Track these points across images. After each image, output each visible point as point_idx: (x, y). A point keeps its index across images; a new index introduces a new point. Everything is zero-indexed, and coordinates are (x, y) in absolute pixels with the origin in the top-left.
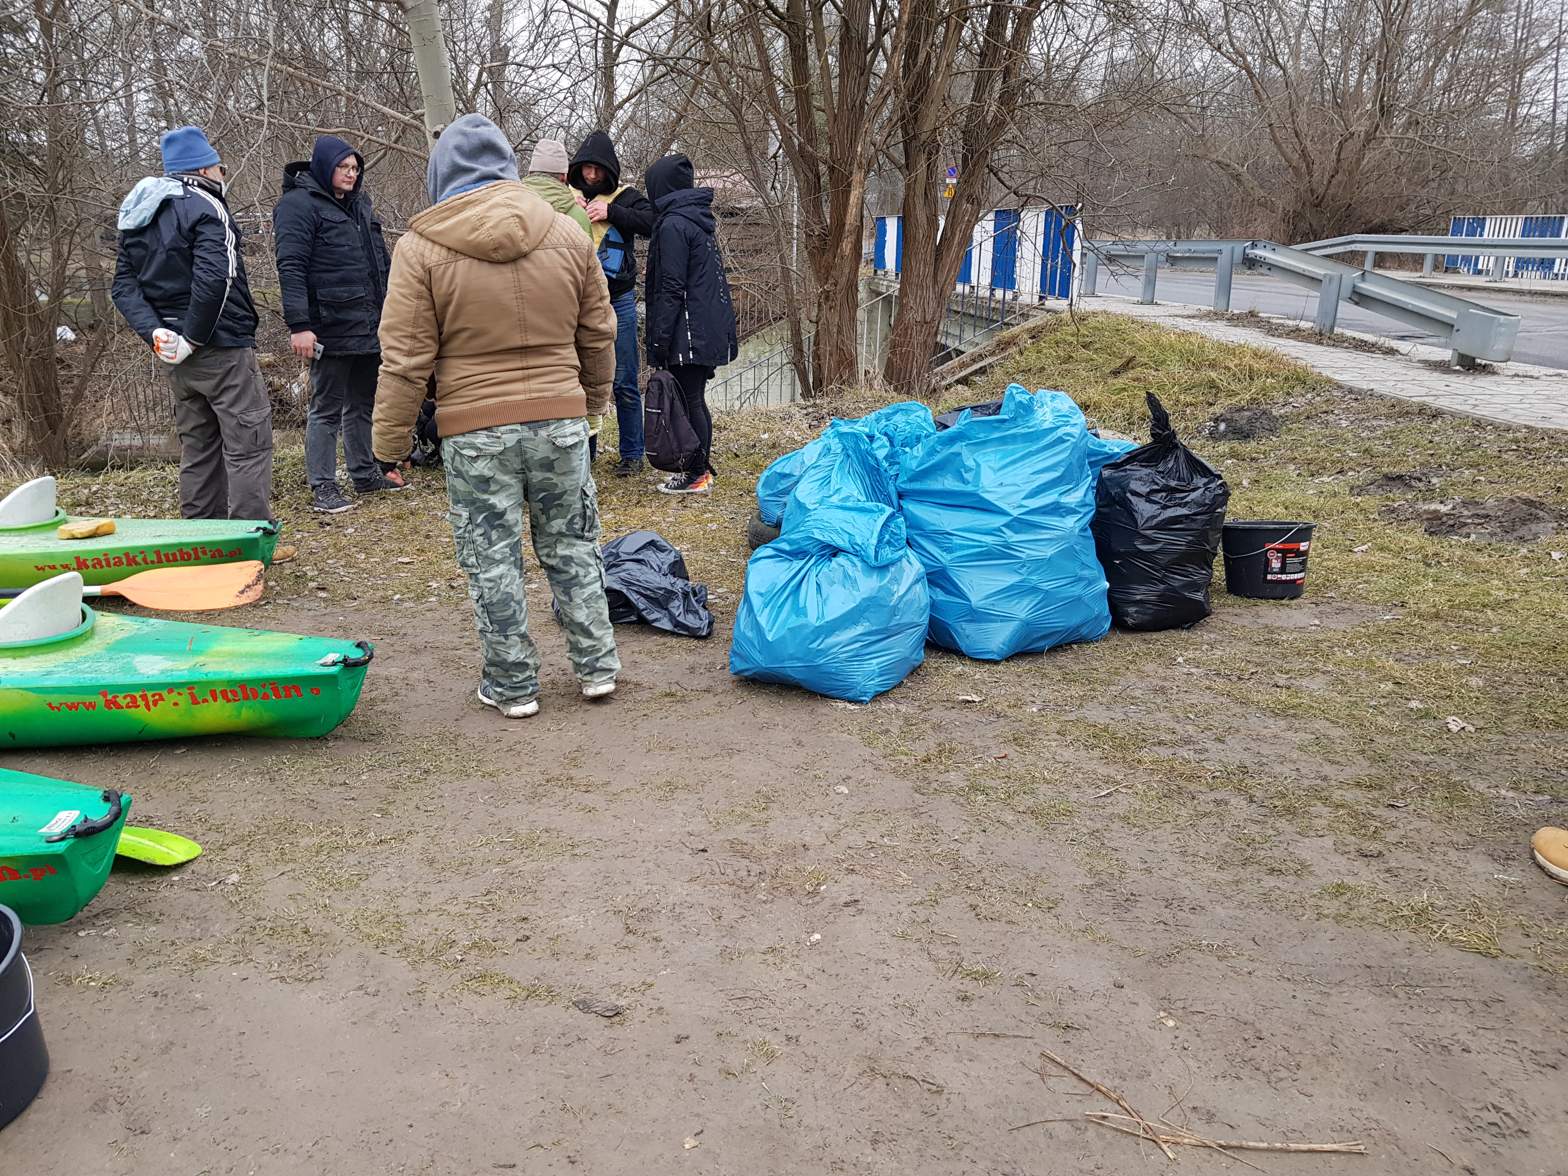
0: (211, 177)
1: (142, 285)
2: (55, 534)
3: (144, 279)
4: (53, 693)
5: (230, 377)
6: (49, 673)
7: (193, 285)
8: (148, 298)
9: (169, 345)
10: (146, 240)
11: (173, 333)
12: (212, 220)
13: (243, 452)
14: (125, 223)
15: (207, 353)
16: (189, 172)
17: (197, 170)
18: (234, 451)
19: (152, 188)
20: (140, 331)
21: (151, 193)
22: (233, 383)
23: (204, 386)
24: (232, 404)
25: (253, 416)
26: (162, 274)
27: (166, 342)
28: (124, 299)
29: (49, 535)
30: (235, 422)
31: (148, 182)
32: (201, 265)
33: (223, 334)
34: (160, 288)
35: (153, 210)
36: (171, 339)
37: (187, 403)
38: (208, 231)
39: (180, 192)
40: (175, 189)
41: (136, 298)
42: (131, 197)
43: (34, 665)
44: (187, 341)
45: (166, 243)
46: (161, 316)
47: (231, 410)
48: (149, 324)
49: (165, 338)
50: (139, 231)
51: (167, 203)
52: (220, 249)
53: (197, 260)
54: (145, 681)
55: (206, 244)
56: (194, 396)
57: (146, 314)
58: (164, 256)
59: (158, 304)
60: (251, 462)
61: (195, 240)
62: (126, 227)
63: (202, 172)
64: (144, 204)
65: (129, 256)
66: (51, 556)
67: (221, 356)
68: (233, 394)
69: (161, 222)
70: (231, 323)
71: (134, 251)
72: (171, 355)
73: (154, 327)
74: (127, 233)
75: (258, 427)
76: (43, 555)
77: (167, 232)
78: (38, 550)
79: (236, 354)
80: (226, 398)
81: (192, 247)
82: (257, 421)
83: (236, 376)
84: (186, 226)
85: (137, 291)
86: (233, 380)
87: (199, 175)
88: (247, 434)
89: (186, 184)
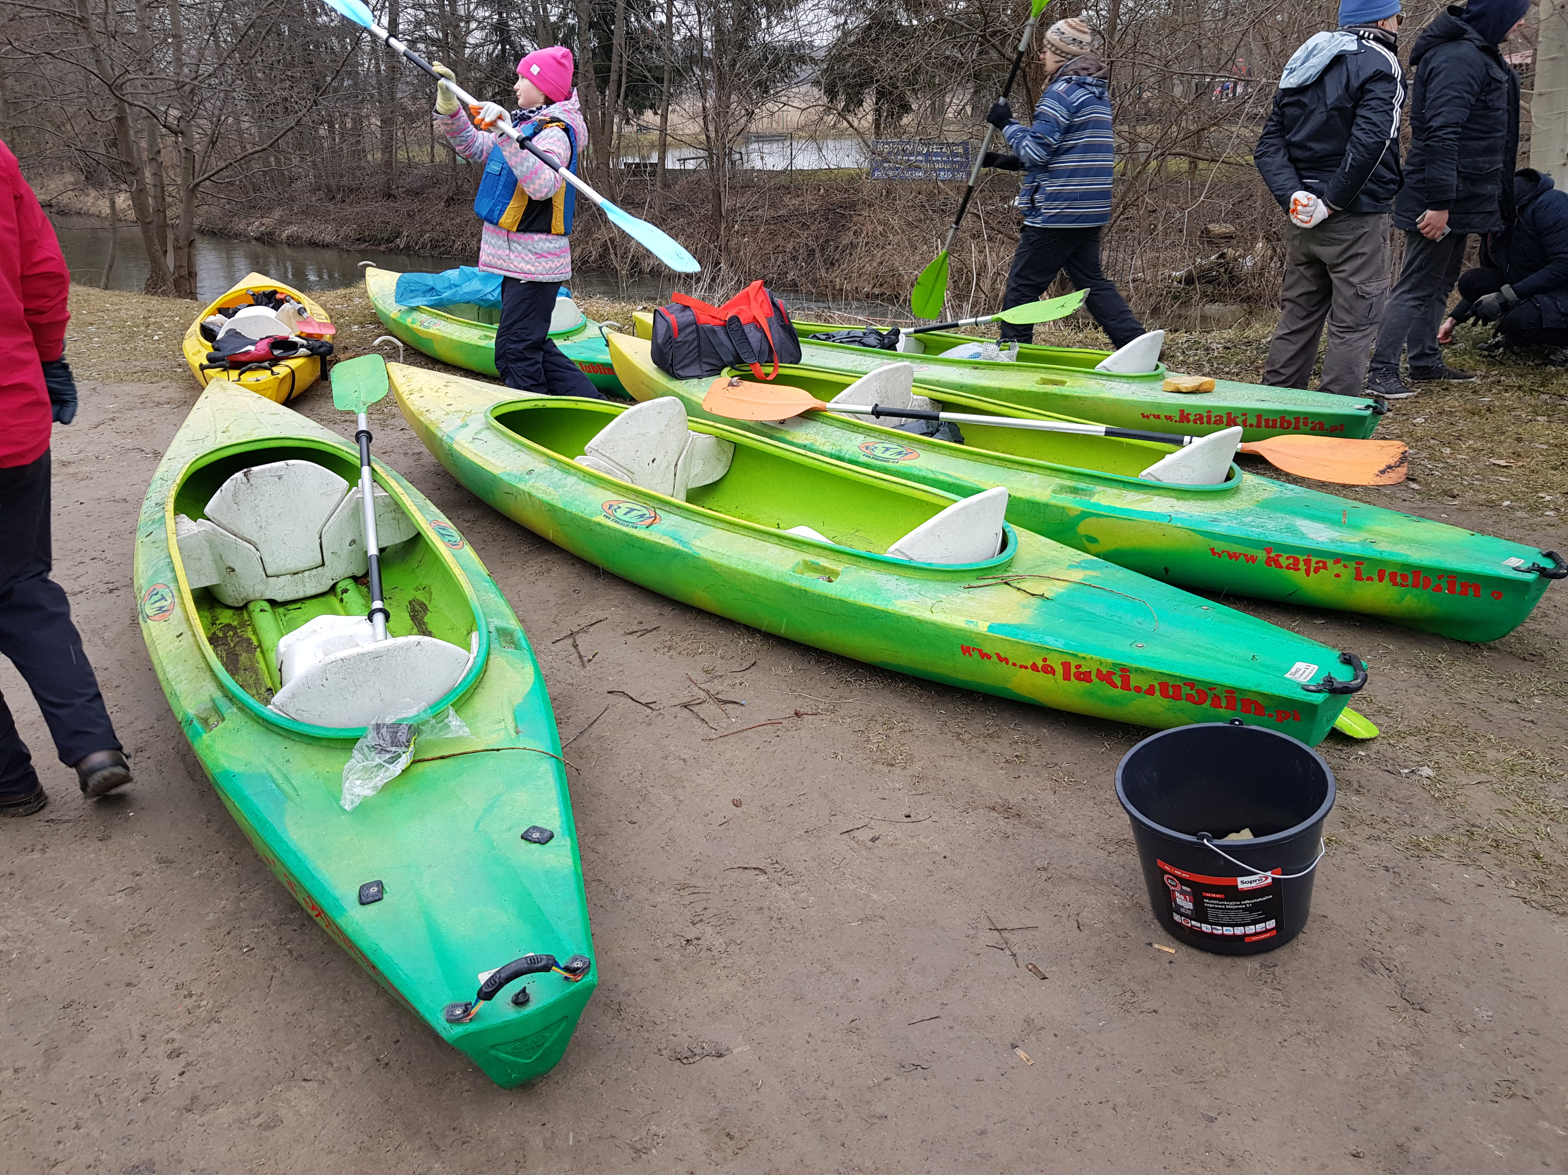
0: (1387, 28)
1: (1289, 145)
2: (1159, 385)
3: (1294, 139)
4: (1219, 539)
5: (1359, 244)
6: (1215, 520)
7: (1348, 147)
8: (1293, 160)
9: (1308, 209)
10: (1305, 99)
11: (1314, 197)
12: (1385, 77)
13: (1351, 324)
14: (1287, 82)
15: (1342, 218)
16: (1366, 24)
17: (1377, 21)
18: (1344, 321)
19: (1325, 44)
20: (1278, 193)
21: (1323, 49)
22: (1361, 251)
23: (1326, 253)
24: (1353, 274)
25: (1372, 288)
26: (1316, 135)
27: (1305, 206)
28: (1268, 159)
29: (1154, 385)
30: (1353, 291)
31: (1321, 38)
32: (1363, 126)
33: (1365, 199)
34: (1310, 149)
35: (1320, 68)
36: (1311, 203)
37: (1301, 268)
38: (1379, 89)
39: (1354, 47)
40: (1349, 43)
41: (1280, 159)
42: (1300, 53)
43: (1198, 509)
44: (1327, 205)
45: (1328, 102)
46: (1301, 177)
47: (1352, 279)
48: (1289, 186)
49: (1305, 202)
50: (1301, 90)
51: (1339, 59)
52: (1386, 108)
53: (1360, 120)
54: (1313, 546)
55: (1373, 103)
56: (1313, 261)
57: (1287, 176)
58: (1324, 117)
59: (1301, 165)
60: (1357, 335)
61: (1361, 99)
62: (1288, 86)
63: (1380, 23)
64: (1313, 61)
65: (1283, 115)
66: (1159, 406)
67: (1355, 222)
68: (1358, 262)
69: (1328, 79)
70: (1375, 187)
71: (1289, 111)
72: (1306, 219)
73: (1294, 189)
74: (1287, 92)
75: (1375, 299)
76: (1151, 404)
77: (1333, 91)
78: (1148, 399)
79: (1372, 220)
80: (1348, 267)
81: (1355, 107)
82: (1377, 292)
83: (1365, 242)
84: (1355, 84)
85: (1282, 152)
86: (1362, 247)
87: (1377, 27)
88: (1362, 305)
89: (1361, 38)
